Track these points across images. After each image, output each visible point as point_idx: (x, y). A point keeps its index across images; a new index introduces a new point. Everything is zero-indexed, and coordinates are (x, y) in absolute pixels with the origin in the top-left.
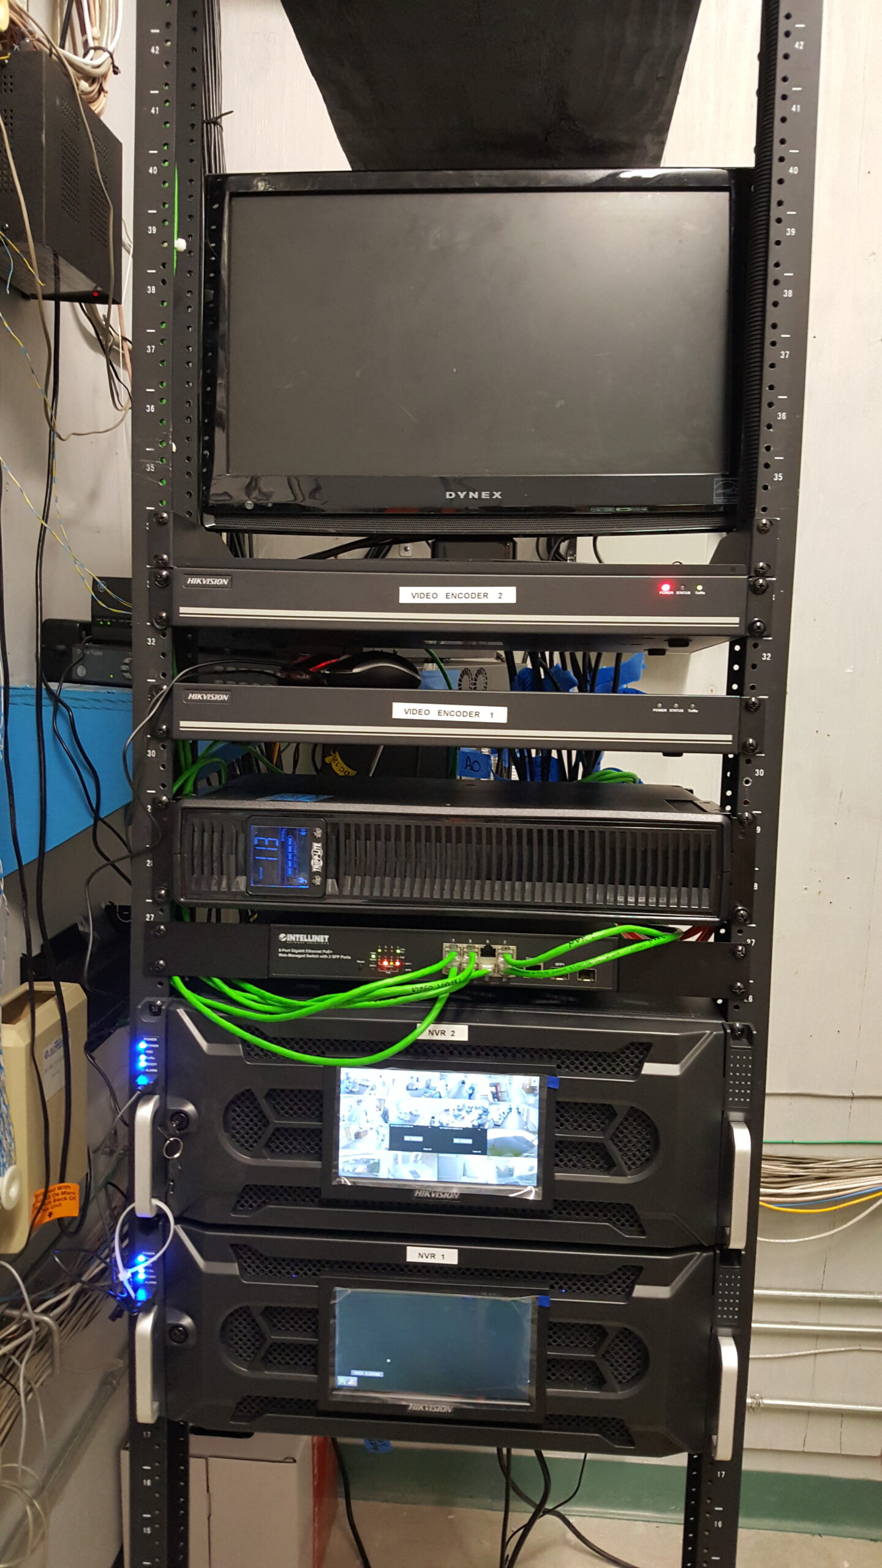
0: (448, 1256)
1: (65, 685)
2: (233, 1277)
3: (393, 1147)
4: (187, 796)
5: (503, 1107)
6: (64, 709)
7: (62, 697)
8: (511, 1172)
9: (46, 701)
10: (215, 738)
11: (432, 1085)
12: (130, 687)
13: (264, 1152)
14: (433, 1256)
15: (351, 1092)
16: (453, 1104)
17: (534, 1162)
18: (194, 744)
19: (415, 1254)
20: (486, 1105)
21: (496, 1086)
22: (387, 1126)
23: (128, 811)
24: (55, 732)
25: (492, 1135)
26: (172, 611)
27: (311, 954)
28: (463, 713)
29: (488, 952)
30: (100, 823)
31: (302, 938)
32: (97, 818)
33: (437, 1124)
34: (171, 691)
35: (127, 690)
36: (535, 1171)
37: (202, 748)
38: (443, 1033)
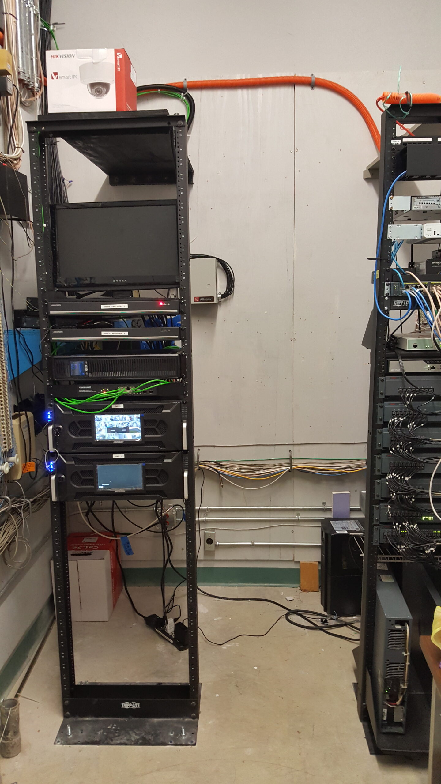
0: (122, 456)
1: (22, 328)
2: (73, 464)
3: (108, 432)
4: (55, 355)
5: (132, 422)
6: (22, 336)
7: (21, 332)
8: (135, 436)
9: (17, 334)
10: (62, 342)
11: (116, 418)
12: (39, 328)
13: (79, 435)
14: (119, 456)
15: (98, 421)
16: (121, 422)
17: (140, 434)
18: (56, 343)
19: (115, 456)
20: (128, 422)
21: (130, 417)
22: (106, 428)
23: (41, 363)
24: (20, 342)
25: (130, 428)
26: (49, 313)
27: (87, 391)
28: (118, 334)
29: (128, 389)
30: (34, 367)
31: (85, 387)
32: (33, 365)
33: (118, 427)
34: (49, 331)
35: (39, 329)
36: (140, 436)
37: (58, 344)
38: (118, 406)
